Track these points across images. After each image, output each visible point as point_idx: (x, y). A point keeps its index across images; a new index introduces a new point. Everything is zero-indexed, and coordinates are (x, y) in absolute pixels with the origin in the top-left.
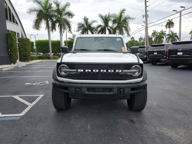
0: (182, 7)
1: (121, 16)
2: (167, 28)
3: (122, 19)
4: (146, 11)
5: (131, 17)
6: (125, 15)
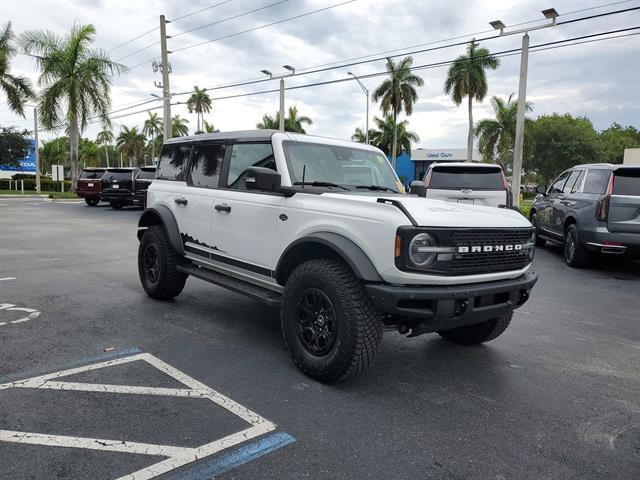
0: (287, 67)
1: (76, 48)
2: (191, 112)
3: (81, 60)
4: (165, 52)
5: (112, 59)
6: (90, 48)
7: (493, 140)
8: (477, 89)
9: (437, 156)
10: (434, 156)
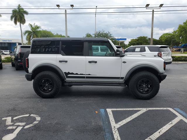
7: (30, 36)
8: (22, 21)
9: (6, 41)
10: (5, 41)
